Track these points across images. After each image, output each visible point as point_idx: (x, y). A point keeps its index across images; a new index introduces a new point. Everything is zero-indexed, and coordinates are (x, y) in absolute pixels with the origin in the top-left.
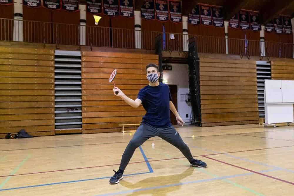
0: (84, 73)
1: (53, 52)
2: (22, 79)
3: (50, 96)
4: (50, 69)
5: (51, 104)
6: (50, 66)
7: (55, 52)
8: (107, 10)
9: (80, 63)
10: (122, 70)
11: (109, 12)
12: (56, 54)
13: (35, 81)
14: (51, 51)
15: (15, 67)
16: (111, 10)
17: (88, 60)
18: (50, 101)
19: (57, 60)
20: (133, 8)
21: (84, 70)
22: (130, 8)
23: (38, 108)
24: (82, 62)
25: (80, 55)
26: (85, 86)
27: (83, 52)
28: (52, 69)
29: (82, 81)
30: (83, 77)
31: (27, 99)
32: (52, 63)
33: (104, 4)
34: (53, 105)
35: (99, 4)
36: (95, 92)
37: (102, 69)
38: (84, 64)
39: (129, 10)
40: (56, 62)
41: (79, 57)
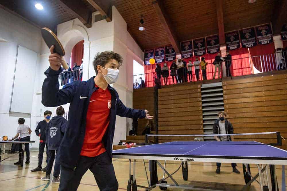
0: (226, 99)
1: (200, 86)
2: (179, 109)
3: (199, 120)
4: (198, 99)
5: (201, 127)
6: (198, 97)
7: (201, 86)
8: (245, 44)
9: (221, 92)
10: (264, 92)
11: (247, 45)
12: (202, 87)
13: (189, 109)
14: (198, 86)
15: (175, 101)
16: (249, 43)
17: (228, 88)
18: (200, 124)
19: (203, 92)
20: (271, 35)
21: (225, 97)
22: (268, 35)
23: (191, 130)
24: (223, 91)
25: (221, 85)
26: (228, 110)
27: (224, 82)
28: (200, 99)
29: (225, 106)
30: (225, 103)
31: (184, 123)
32: (200, 94)
33: (241, 40)
34: (202, 127)
35: (237, 41)
36: (238, 116)
37: (242, 94)
38: (225, 92)
39: (267, 38)
40: (203, 94)
41: (221, 87)
